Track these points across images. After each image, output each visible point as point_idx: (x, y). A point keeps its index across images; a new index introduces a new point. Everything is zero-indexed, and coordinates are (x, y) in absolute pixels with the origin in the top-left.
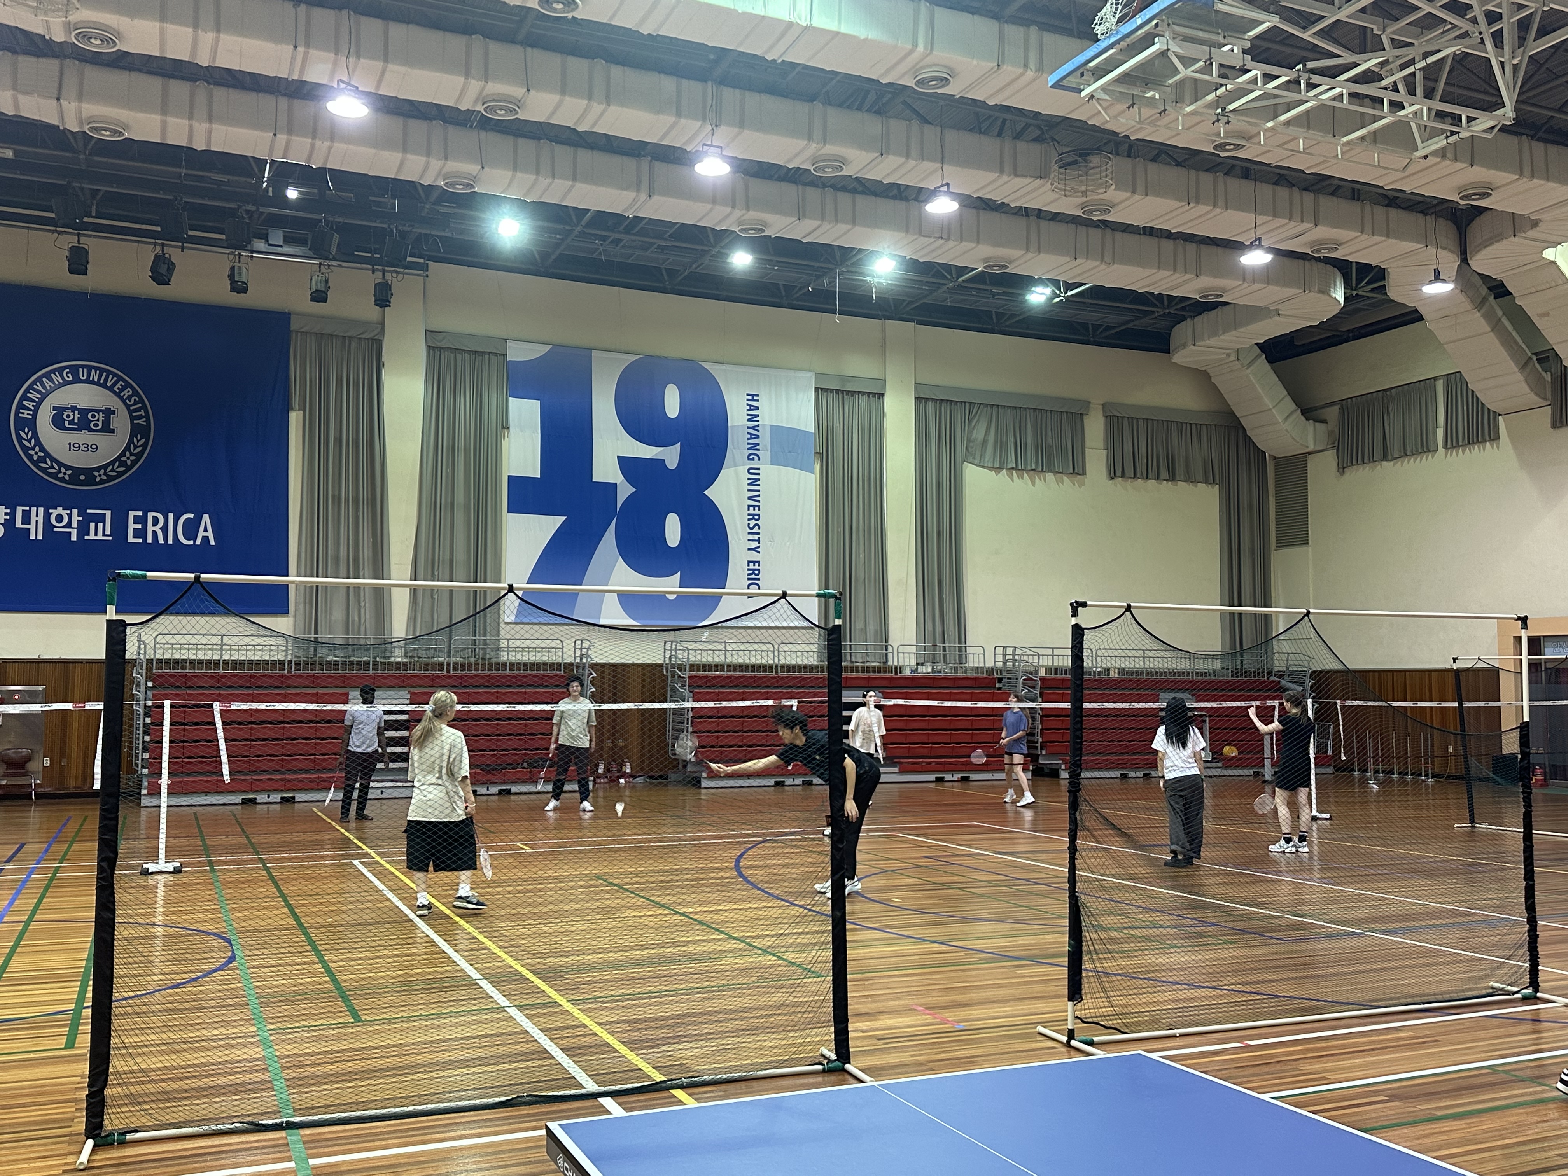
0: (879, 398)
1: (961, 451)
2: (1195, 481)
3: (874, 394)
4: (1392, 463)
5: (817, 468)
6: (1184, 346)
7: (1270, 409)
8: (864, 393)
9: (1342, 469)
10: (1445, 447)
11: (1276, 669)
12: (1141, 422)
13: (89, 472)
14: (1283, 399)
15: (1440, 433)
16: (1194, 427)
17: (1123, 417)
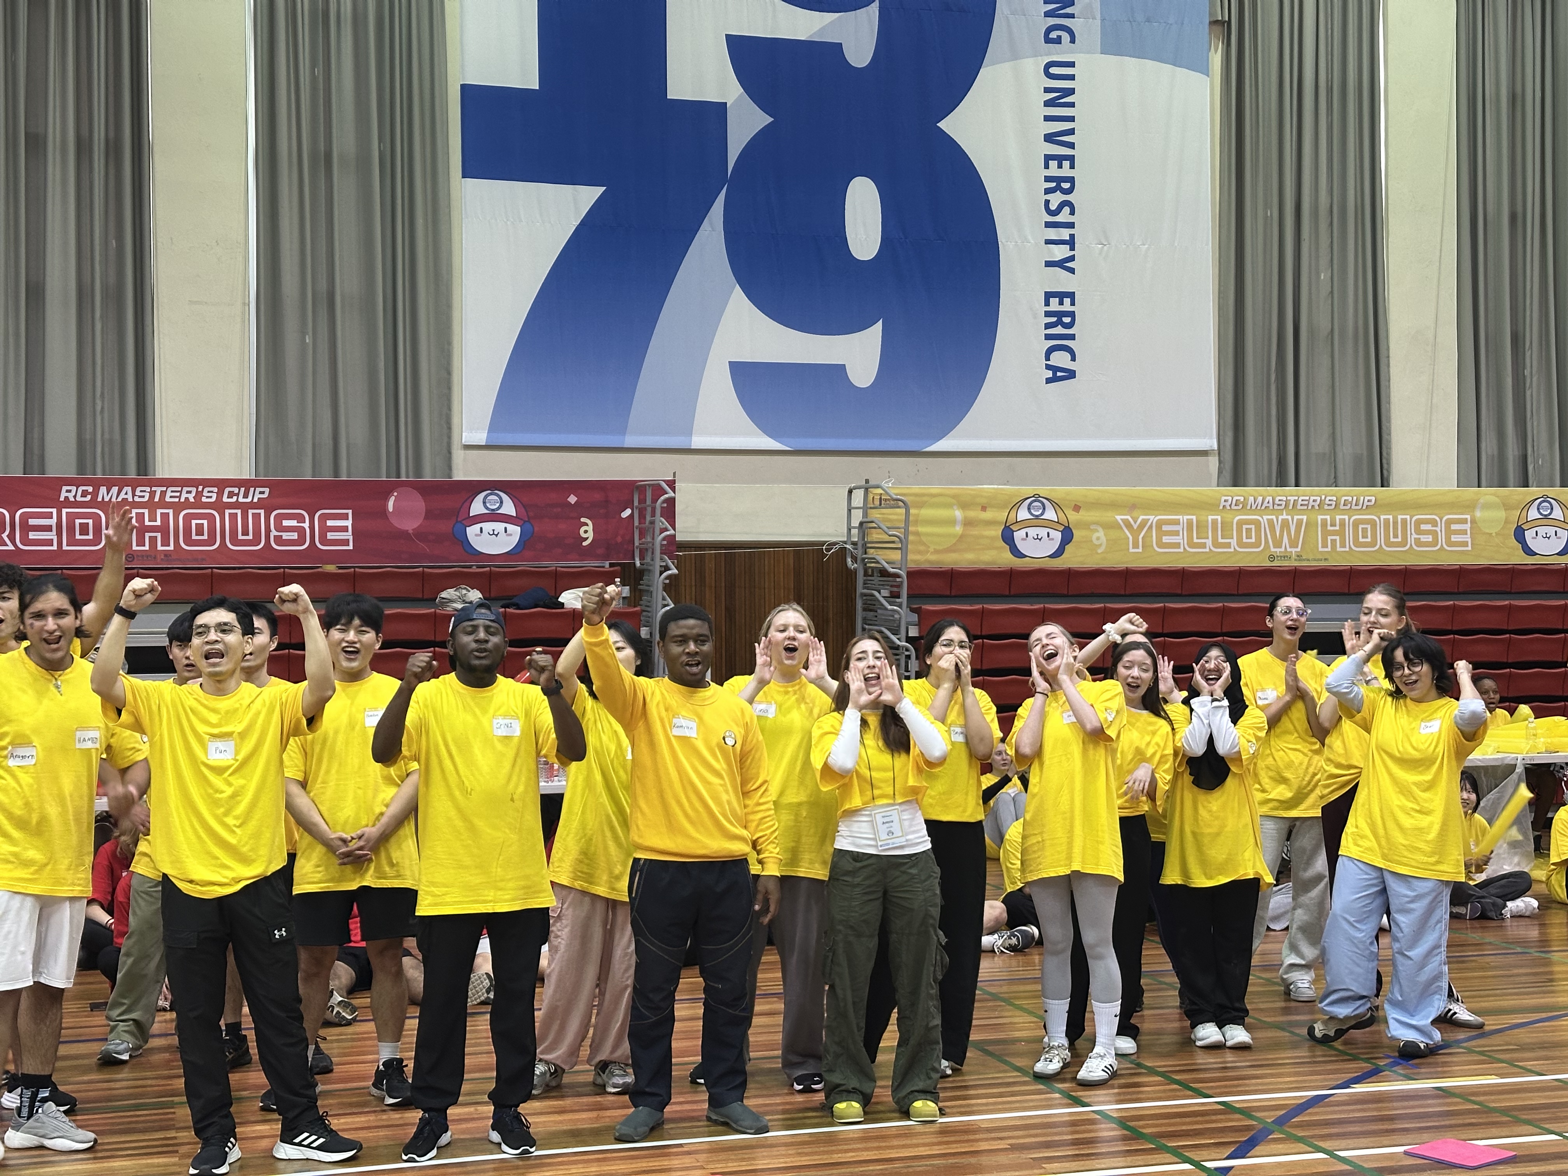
5: (1216, 59)
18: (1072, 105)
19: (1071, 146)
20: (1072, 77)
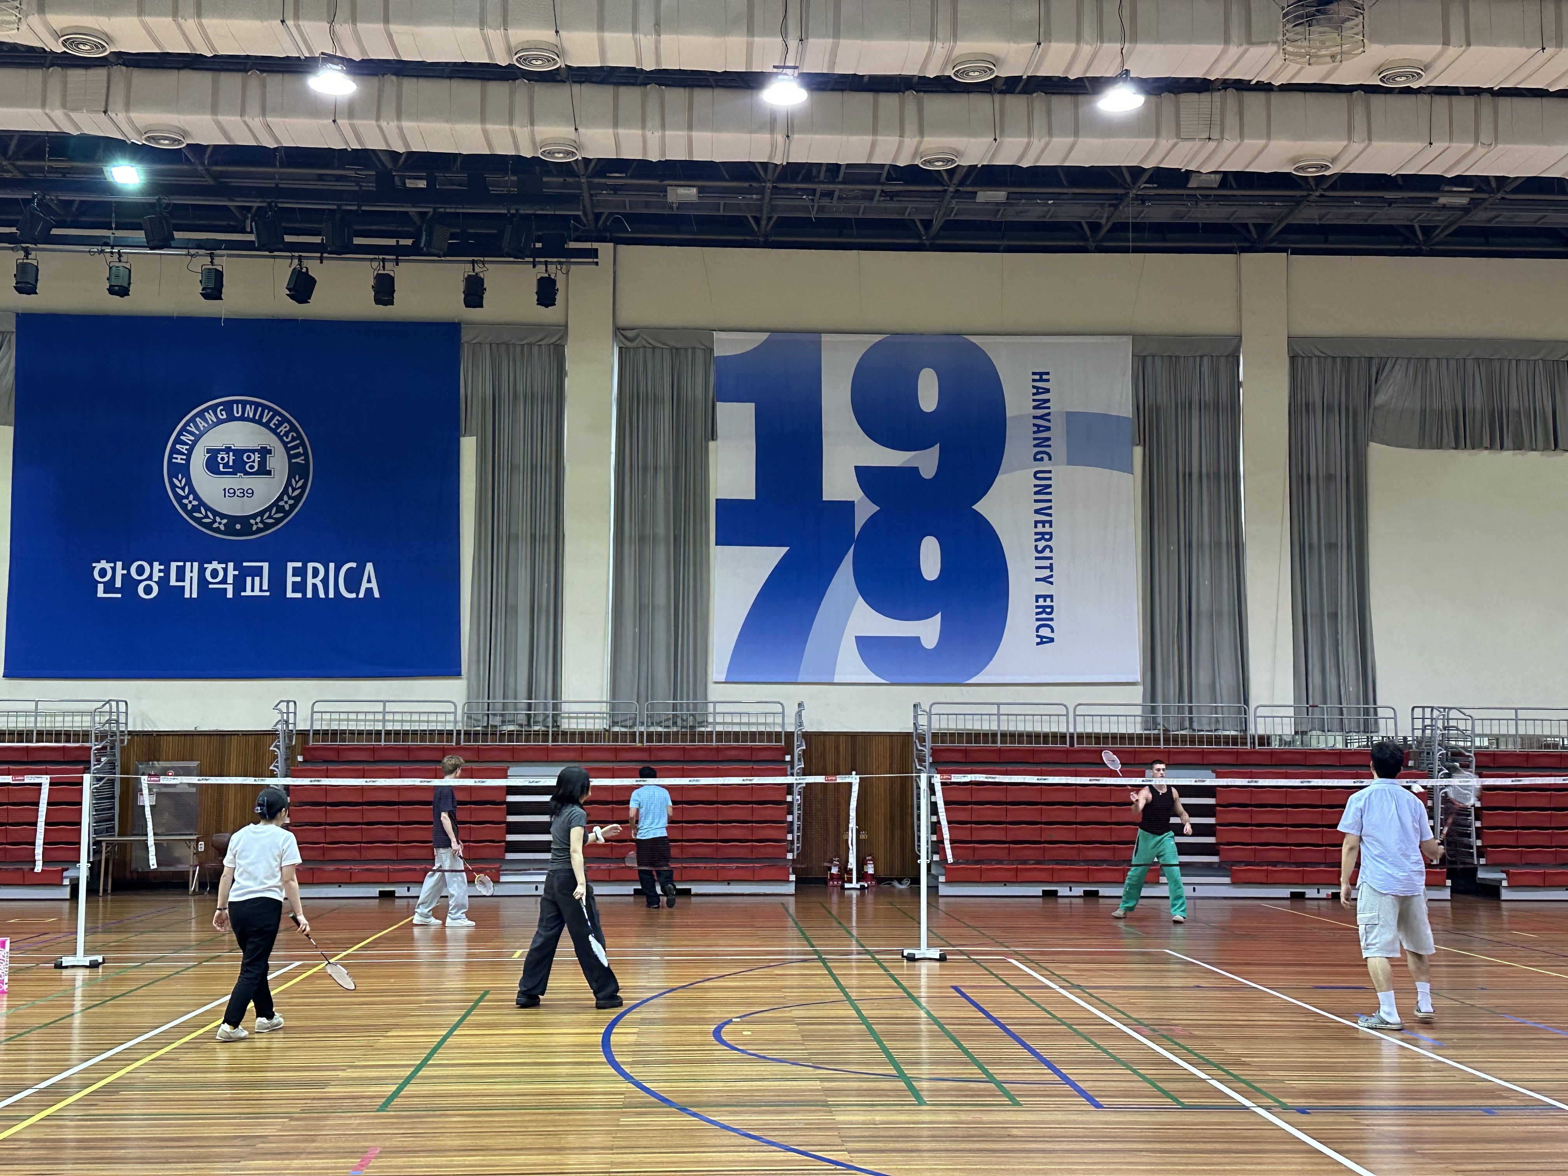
0: (1230, 363)
1: (1364, 427)
3: (1224, 357)
5: (1138, 464)
8: (1207, 357)
13: (244, 520)
18: (1050, 493)
19: (1050, 515)
20: (1050, 479)
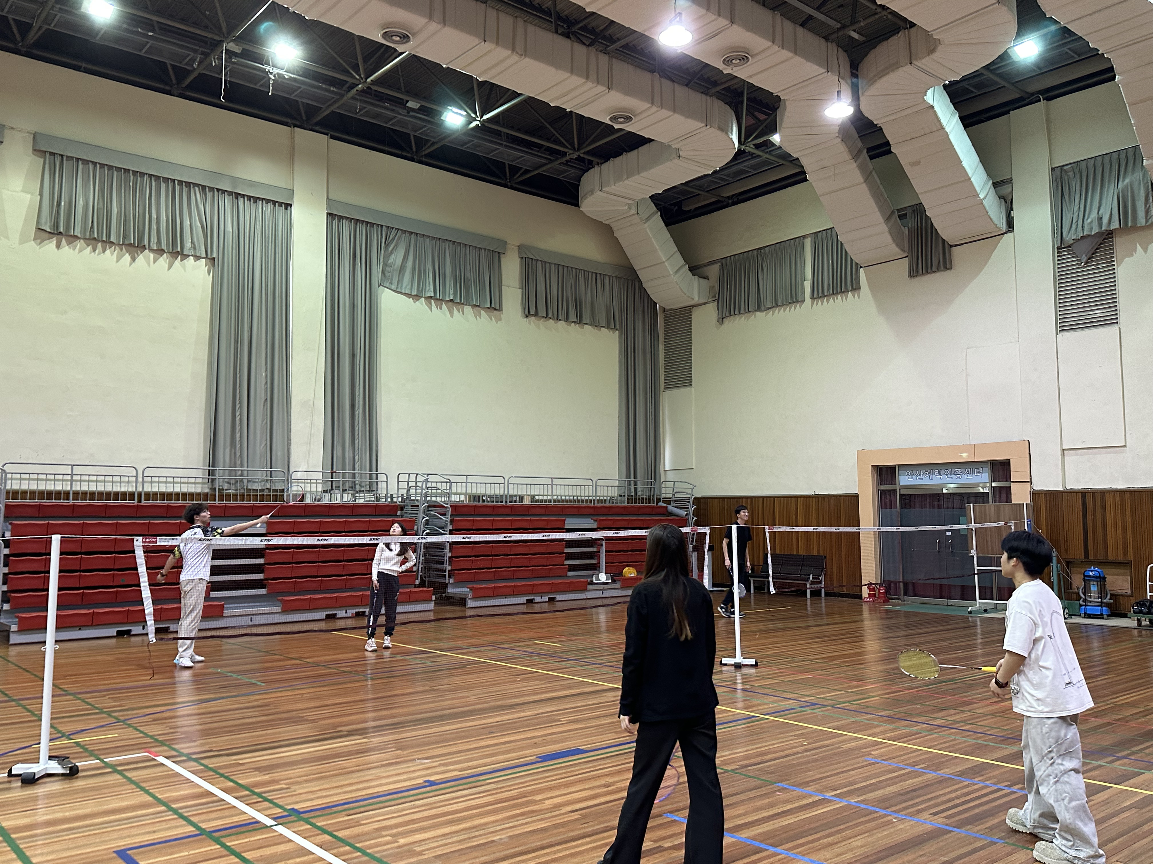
0: (286, 209)
1: (376, 275)
2: (599, 326)
3: (280, 204)
4: (764, 313)
6: (592, 192)
7: (664, 262)
8: (268, 201)
9: (721, 319)
10: (813, 297)
11: (664, 496)
12: (553, 266)
14: (674, 254)
15: (808, 285)
16: (598, 276)
17: (537, 260)
